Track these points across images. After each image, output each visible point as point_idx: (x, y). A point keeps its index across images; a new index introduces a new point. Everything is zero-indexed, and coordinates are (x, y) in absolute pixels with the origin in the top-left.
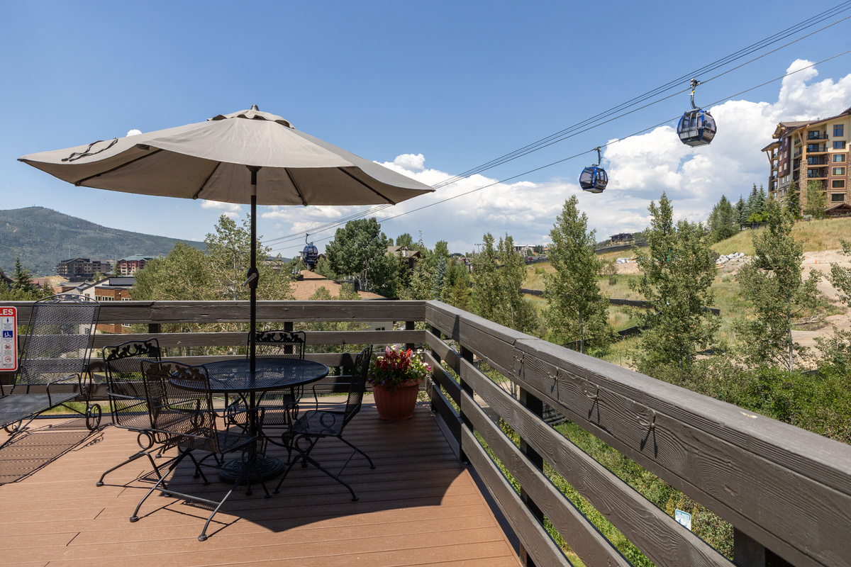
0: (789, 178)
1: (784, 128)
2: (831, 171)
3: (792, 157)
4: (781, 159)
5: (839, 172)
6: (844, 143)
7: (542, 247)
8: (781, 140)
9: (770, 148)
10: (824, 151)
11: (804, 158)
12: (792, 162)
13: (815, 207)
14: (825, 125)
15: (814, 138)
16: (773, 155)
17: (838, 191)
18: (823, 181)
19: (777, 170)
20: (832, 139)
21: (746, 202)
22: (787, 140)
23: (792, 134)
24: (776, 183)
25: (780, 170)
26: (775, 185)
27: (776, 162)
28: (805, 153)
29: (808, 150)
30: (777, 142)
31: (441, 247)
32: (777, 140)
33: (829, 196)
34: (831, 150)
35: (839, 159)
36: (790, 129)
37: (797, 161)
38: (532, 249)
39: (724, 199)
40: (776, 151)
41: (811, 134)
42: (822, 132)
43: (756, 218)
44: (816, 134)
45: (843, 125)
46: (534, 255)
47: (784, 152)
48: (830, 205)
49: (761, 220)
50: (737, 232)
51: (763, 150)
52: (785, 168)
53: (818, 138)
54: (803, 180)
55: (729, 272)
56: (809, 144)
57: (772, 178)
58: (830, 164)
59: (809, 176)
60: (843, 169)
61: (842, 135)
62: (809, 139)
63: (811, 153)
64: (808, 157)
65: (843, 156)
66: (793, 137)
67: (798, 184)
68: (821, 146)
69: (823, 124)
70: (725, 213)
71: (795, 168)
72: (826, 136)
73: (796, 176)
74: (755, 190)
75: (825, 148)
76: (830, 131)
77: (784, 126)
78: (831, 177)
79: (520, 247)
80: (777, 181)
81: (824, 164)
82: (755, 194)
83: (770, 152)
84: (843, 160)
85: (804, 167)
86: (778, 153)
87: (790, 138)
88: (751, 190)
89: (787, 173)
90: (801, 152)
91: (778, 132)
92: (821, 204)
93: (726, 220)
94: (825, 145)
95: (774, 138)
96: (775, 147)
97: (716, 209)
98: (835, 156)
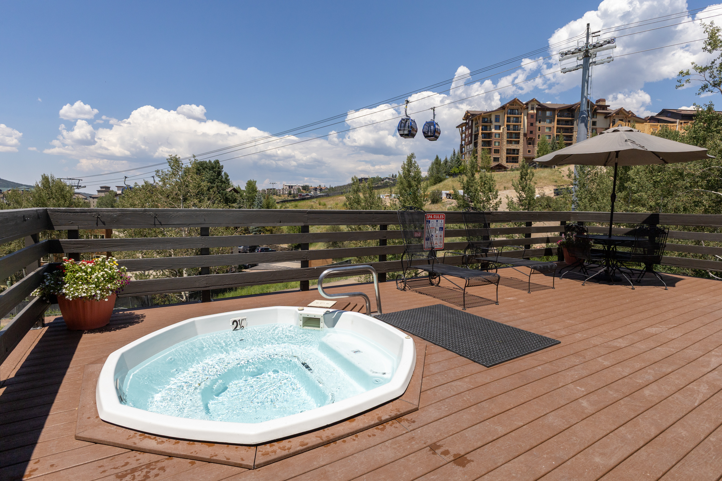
0: (472, 146)
1: (469, 114)
2: (493, 143)
3: (474, 133)
4: (467, 134)
5: (497, 144)
6: (500, 127)
7: (308, 186)
8: (467, 122)
9: (461, 126)
10: (490, 131)
11: (480, 135)
12: (473, 136)
13: (486, 165)
14: (490, 115)
15: (485, 122)
16: (462, 131)
17: (496, 156)
18: (490, 149)
19: (465, 140)
20: (494, 124)
21: (449, 159)
22: (470, 122)
23: (474, 118)
24: (463, 149)
25: (467, 141)
26: (463, 150)
27: (464, 135)
28: (480, 131)
29: (482, 130)
30: (465, 123)
31: (251, 186)
32: (465, 121)
33: (492, 158)
34: (493, 130)
35: (497, 136)
36: (473, 115)
37: (476, 136)
38: (301, 188)
39: (437, 158)
40: (464, 128)
41: (484, 119)
42: (489, 119)
43: (456, 170)
44: (486, 120)
45: (499, 116)
46: (302, 192)
47: (469, 129)
48: (493, 164)
49: (458, 171)
50: (444, 179)
51: (457, 127)
52: (469, 140)
53: (487, 122)
54: (480, 147)
55: (450, 204)
56: (482, 126)
57: (462, 145)
58: (493, 139)
59: (482, 146)
60: (499, 142)
61: (499, 122)
62: (482, 122)
63: (484, 132)
64: (482, 133)
65: (499, 134)
66: (474, 120)
67: (477, 150)
68: (488, 128)
69: (489, 114)
70: (438, 166)
71: (475, 140)
72: (491, 122)
73: (476, 145)
74: (454, 152)
75: (490, 129)
76: (493, 119)
77: (469, 113)
78: (494, 147)
79: (292, 186)
80: (464, 147)
81: (489, 138)
82: (454, 155)
83: (461, 129)
84: (499, 137)
85: (480, 140)
86: (465, 130)
87: (472, 121)
88: (452, 153)
89: (470, 142)
90: (478, 131)
91: (466, 117)
92: (489, 163)
93: (438, 172)
94: (490, 127)
95: (463, 120)
96: (464, 126)
97: (433, 164)
98: (496, 134)
